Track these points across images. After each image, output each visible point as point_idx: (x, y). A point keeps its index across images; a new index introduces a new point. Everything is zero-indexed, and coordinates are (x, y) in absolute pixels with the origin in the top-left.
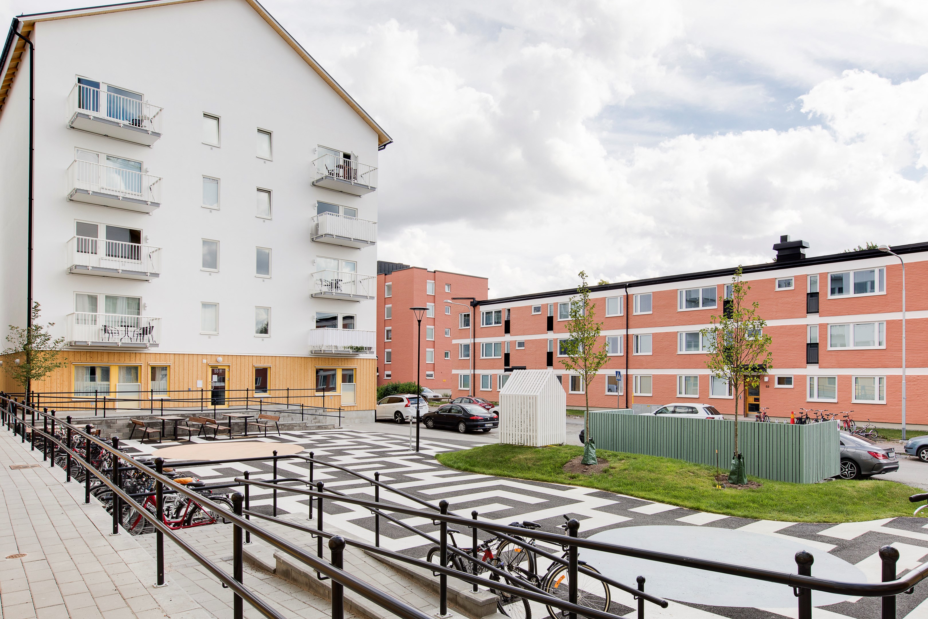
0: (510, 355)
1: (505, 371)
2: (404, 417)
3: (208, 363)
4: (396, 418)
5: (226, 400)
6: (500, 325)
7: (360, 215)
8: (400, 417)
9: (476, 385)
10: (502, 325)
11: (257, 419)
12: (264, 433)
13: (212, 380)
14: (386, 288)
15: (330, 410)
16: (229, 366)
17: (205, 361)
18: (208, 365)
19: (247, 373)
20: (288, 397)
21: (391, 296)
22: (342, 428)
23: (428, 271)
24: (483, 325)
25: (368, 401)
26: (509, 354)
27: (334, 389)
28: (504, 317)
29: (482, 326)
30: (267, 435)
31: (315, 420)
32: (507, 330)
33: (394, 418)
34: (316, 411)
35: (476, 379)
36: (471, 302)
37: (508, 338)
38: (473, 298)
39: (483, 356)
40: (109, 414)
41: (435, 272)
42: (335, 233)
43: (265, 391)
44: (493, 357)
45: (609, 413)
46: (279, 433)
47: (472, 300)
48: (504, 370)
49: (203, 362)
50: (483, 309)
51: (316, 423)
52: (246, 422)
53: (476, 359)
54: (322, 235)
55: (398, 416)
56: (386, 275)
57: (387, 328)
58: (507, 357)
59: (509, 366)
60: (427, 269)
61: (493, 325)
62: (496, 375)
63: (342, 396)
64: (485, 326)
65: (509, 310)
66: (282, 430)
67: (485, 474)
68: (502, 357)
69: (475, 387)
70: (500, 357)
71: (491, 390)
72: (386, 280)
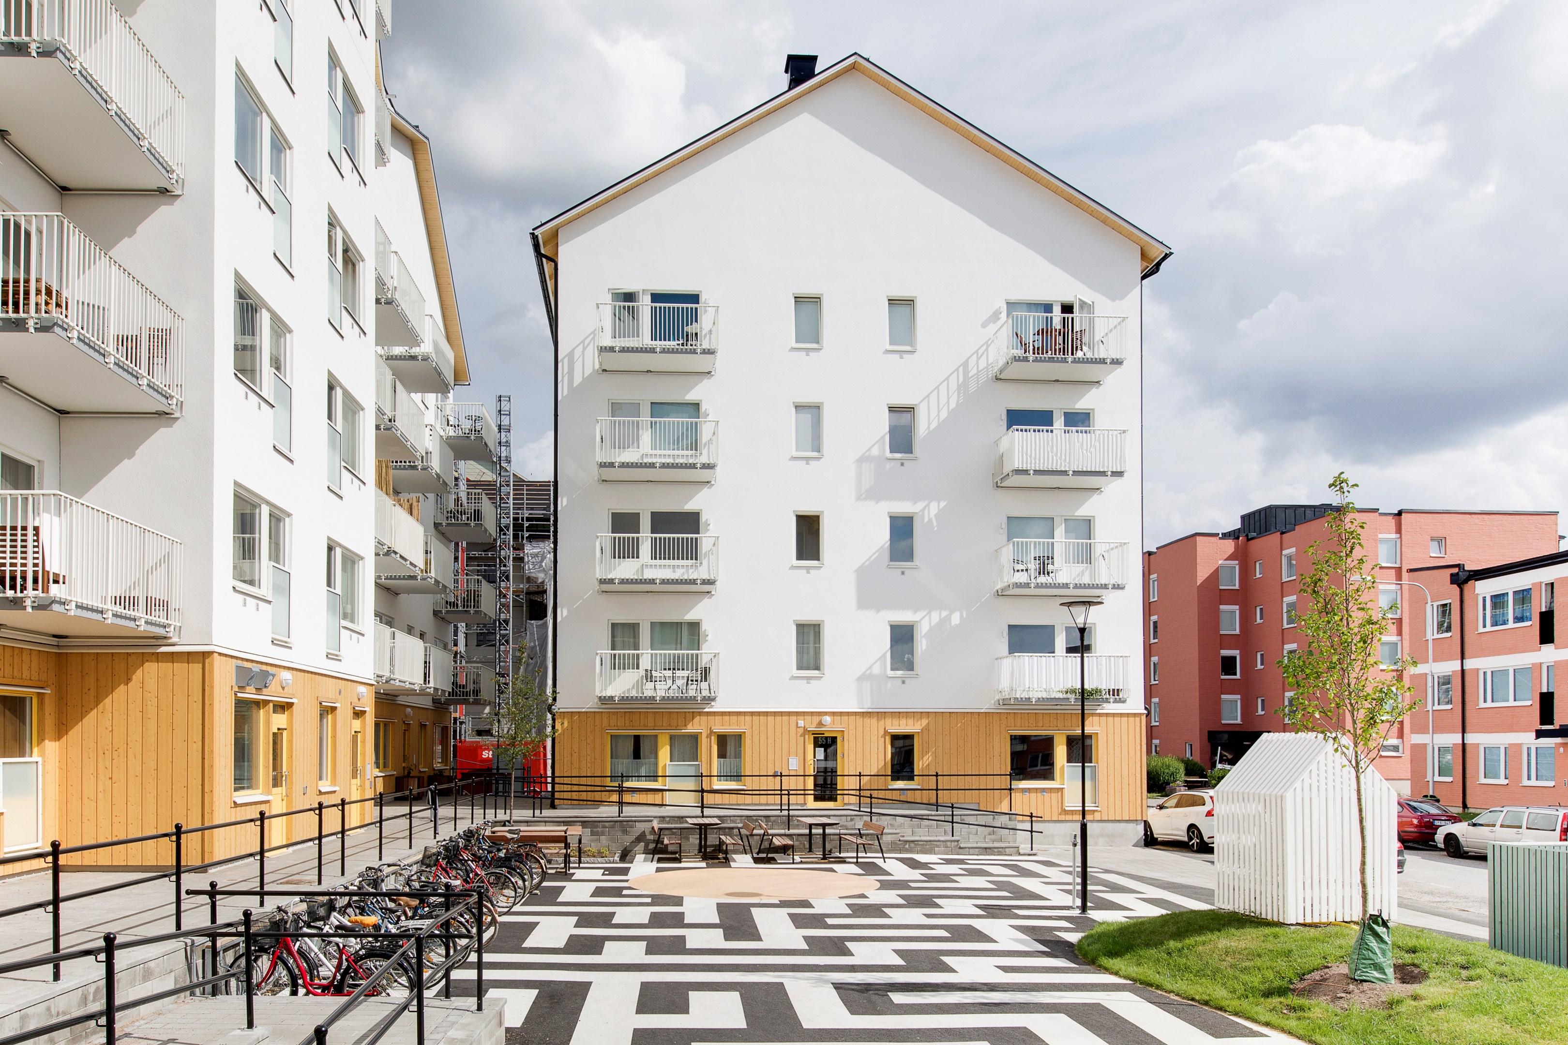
0: (1555, 696)
1: (1538, 737)
2: (1206, 839)
3: (807, 726)
4: (1191, 839)
5: (839, 792)
6: (1528, 623)
7: (1099, 421)
8: (1198, 839)
9: (1468, 772)
10: (1533, 625)
11: (859, 830)
12: (855, 855)
13: (815, 757)
14: (1284, 561)
15: (1020, 818)
16: (843, 731)
17: (801, 723)
18: (806, 731)
19: (876, 744)
20: (937, 790)
21: (1294, 578)
22: (1034, 855)
23: (1381, 514)
24: (1484, 626)
25: (1126, 802)
26: (1552, 693)
27: (1047, 774)
28: (1540, 604)
29: (1481, 630)
30: (859, 860)
31: (993, 837)
32: (1547, 635)
33: (1186, 839)
34: (994, 818)
35: (1468, 755)
36: (1452, 575)
37: (1548, 654)
38: (1458, 566)
39: (1485, 701)
40: (628, 811)
41: (1400, 513)
42: (1031, 466)
43: (911, 778)
44: (1511, 703)
45: (1547, 849)
46: (884, 858)
47: (1456, 570)
48: (1534, 734)
49: (799, 725)
50: (1485, 588)
51: (994, 841)
52: (824, 833)
53: (1468, 708)
54: (1008, 474)
55: (1194, 835)
56: (1282, 533)
57: (1288, 647)
58: (1547, 701)
59: (1552, 724)
60: (1378, 509)
61: (1511, 624)
62: (1520, 745)
63: (1066, 792)
64: (1489, 628)
65: (1552, 584)
66: (889, 851)
67: (1120, 976)
68: (1531, 703)
69: (1468, 776)
70: (1529, 703)
71: (1506, 782)
72: (1284, 544)
